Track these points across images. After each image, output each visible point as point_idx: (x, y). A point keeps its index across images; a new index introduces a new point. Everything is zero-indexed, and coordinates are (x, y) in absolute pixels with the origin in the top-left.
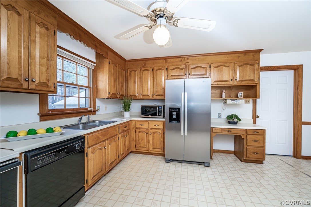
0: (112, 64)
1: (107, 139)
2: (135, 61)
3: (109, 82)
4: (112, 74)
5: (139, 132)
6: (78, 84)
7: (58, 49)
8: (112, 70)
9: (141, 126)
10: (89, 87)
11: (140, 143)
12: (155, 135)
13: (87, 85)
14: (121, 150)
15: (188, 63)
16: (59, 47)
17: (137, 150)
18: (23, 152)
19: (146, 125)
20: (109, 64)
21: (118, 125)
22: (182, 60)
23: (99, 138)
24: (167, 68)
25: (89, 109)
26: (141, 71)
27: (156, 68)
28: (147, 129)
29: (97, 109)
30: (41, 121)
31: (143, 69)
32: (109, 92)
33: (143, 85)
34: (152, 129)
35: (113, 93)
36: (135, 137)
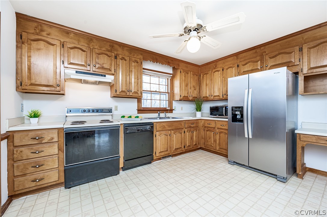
0: (183, 72)
1: (173, 130)
2: (207, 65)
3: (181, 87)
4: (183, 81)
5: (207, 131)
6: (160, 91)
7: (143, 70)
8: (184, 78)
9: (208, 126)
10: (168, 93)
11: (208, 141)
12: (222, 135)
13: (167, 92)
14: (187, 142)
15: (265, 52)
16: (144, 69)
17: (205, 147)
18: (123, 124)
19: (213, 125)
20: (181, 72)
21: (184, 122)
22: (257, 51)
23: (165, 127)
24: (238, 64)
25: (167, 108)
26: (213, 73)
27: (226, 67)
28: (214, 128)
29: (173, 109)
30: (138, 113)
31: (214, 71)
32: (181, 95)
33: (214, 86)
34: (218, 128)
35: (184, 96)
36: (203, 135)
